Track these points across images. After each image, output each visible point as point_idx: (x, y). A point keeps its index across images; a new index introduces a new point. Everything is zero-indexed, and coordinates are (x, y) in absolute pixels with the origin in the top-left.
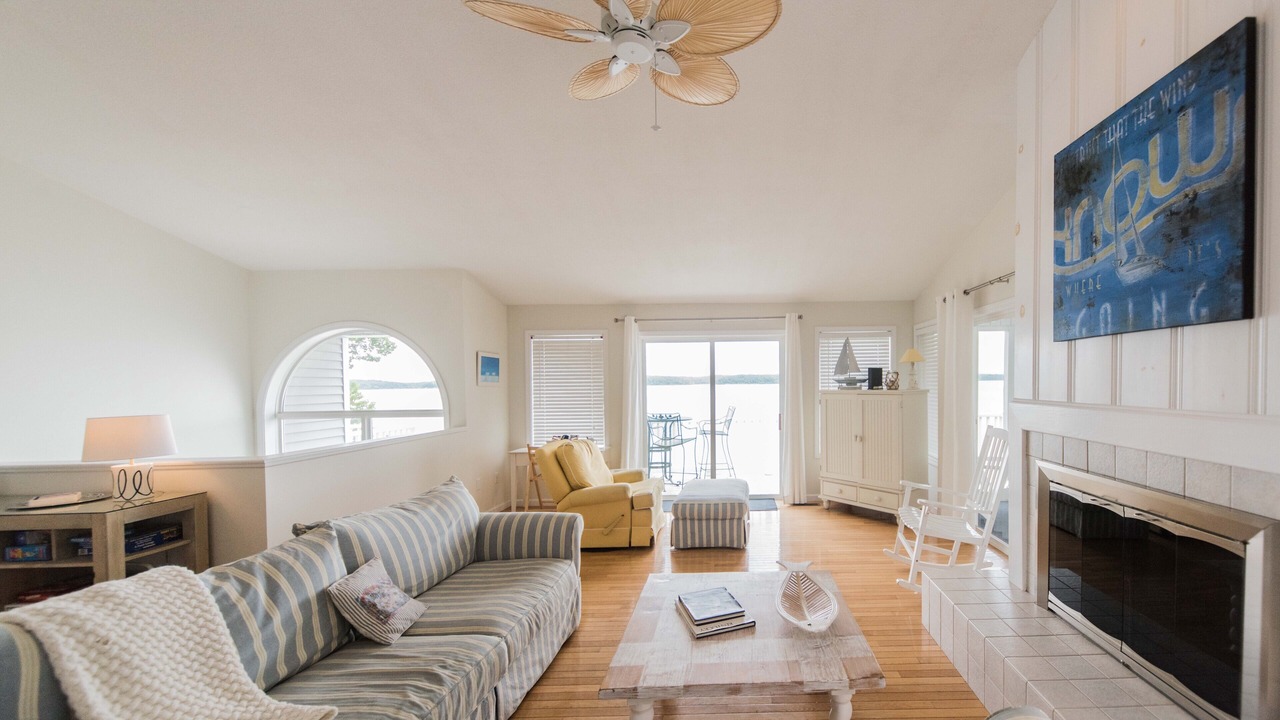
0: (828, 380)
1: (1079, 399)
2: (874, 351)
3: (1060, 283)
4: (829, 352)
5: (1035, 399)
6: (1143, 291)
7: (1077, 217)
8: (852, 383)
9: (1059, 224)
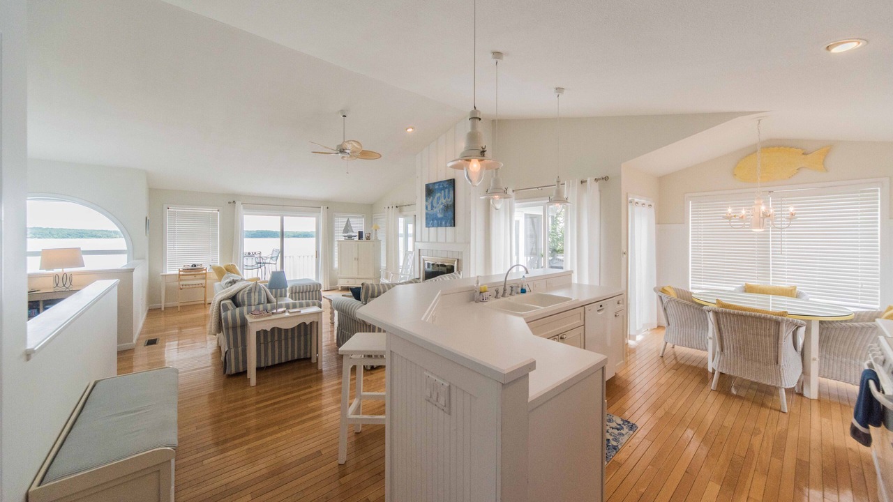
0: (339, 236)
1: (431, 241)
2: (358, 225)
3: (427, 214)
4: (340, 223)
5: (421, 241)
6: (441, 219)
7: (430, 200)
8: (350, 237)
9: (426, 201)
